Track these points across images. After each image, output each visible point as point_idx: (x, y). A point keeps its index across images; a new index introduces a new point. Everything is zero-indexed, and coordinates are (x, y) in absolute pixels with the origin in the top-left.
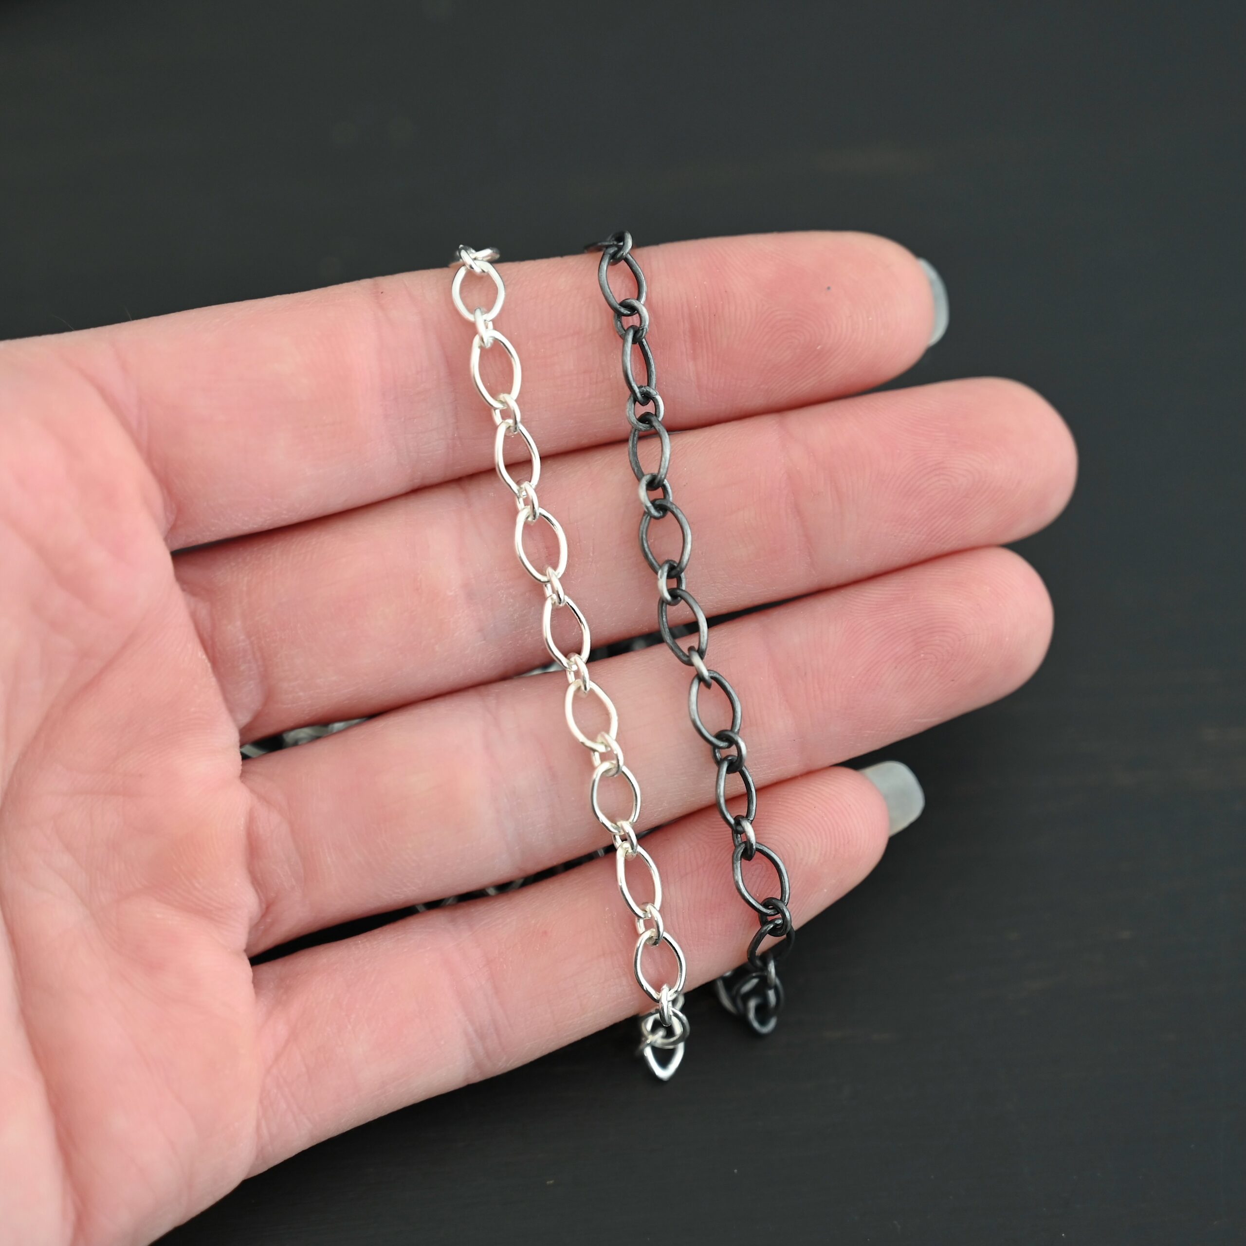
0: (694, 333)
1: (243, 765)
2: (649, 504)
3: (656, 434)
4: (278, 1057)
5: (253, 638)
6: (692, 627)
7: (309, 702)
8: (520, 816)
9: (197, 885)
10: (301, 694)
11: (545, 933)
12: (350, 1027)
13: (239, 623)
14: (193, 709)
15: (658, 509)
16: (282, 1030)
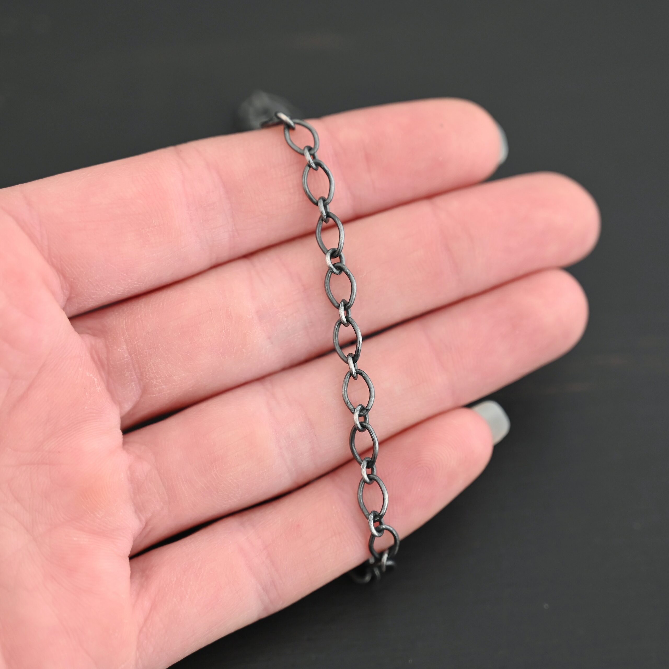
0: (368, 158)
1: (123, 437)
2: (332, 267)
3: (336, 225)
4: (146, 620)
5: (133, 355)
6: (354, 342)
7: (169, 392)
8: (294, 450)
9: (98, 515)
10: (164, 386)
11: (298, 526)
12: (187, 597)
13: (124, 347)
14: (86, 407)
15: (338, 269)
16: (147, 603)
